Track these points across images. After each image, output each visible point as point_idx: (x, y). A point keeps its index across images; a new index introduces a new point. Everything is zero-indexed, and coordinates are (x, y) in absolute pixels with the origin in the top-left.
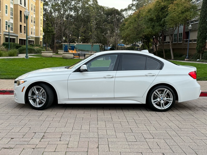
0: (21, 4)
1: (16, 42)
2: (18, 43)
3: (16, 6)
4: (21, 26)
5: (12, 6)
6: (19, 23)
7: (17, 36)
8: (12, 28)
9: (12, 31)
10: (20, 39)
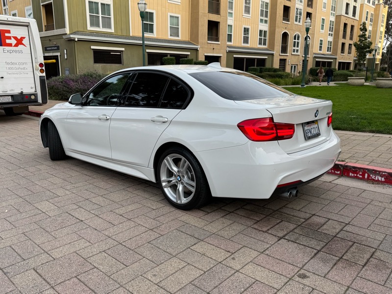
0: (347, 13)
1: (333, 67)
2: (337, 68)
3: (338, 17)
4: (343, 44)
5: (333, 19)
6: (343, 41)
7: (336, 59)
8: (330, 48)
9: (329, 53)
10: (340, 63)
